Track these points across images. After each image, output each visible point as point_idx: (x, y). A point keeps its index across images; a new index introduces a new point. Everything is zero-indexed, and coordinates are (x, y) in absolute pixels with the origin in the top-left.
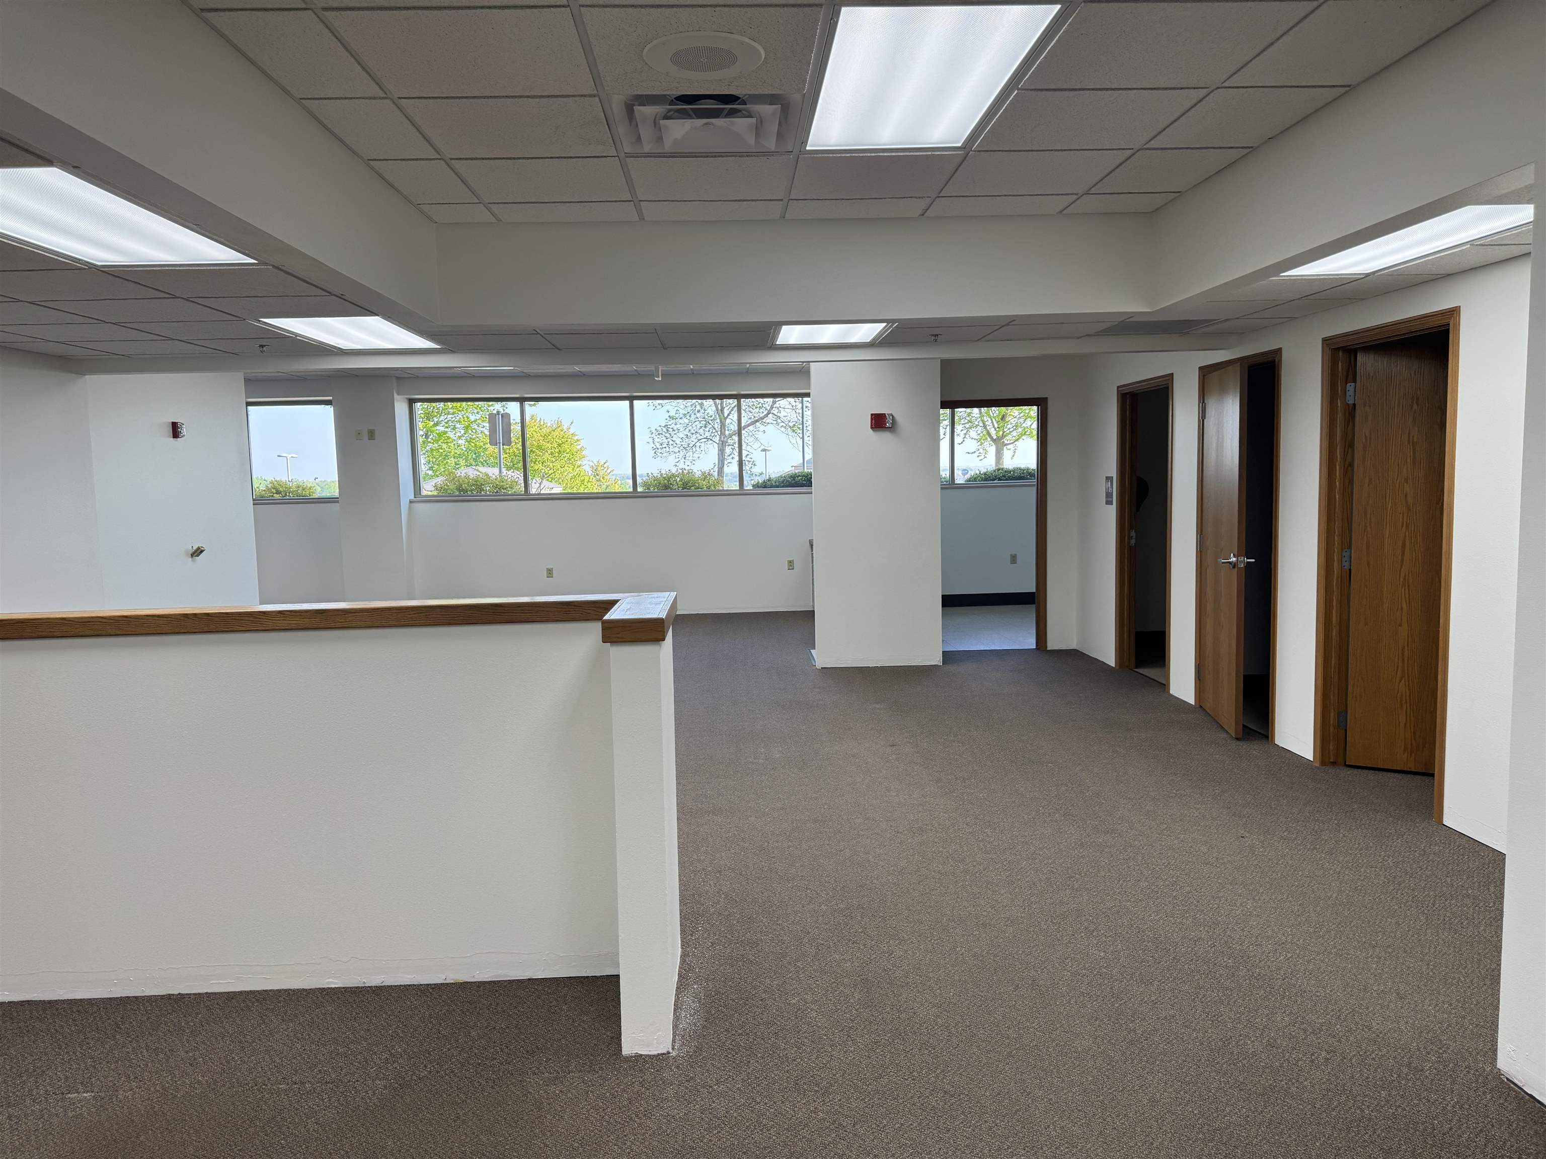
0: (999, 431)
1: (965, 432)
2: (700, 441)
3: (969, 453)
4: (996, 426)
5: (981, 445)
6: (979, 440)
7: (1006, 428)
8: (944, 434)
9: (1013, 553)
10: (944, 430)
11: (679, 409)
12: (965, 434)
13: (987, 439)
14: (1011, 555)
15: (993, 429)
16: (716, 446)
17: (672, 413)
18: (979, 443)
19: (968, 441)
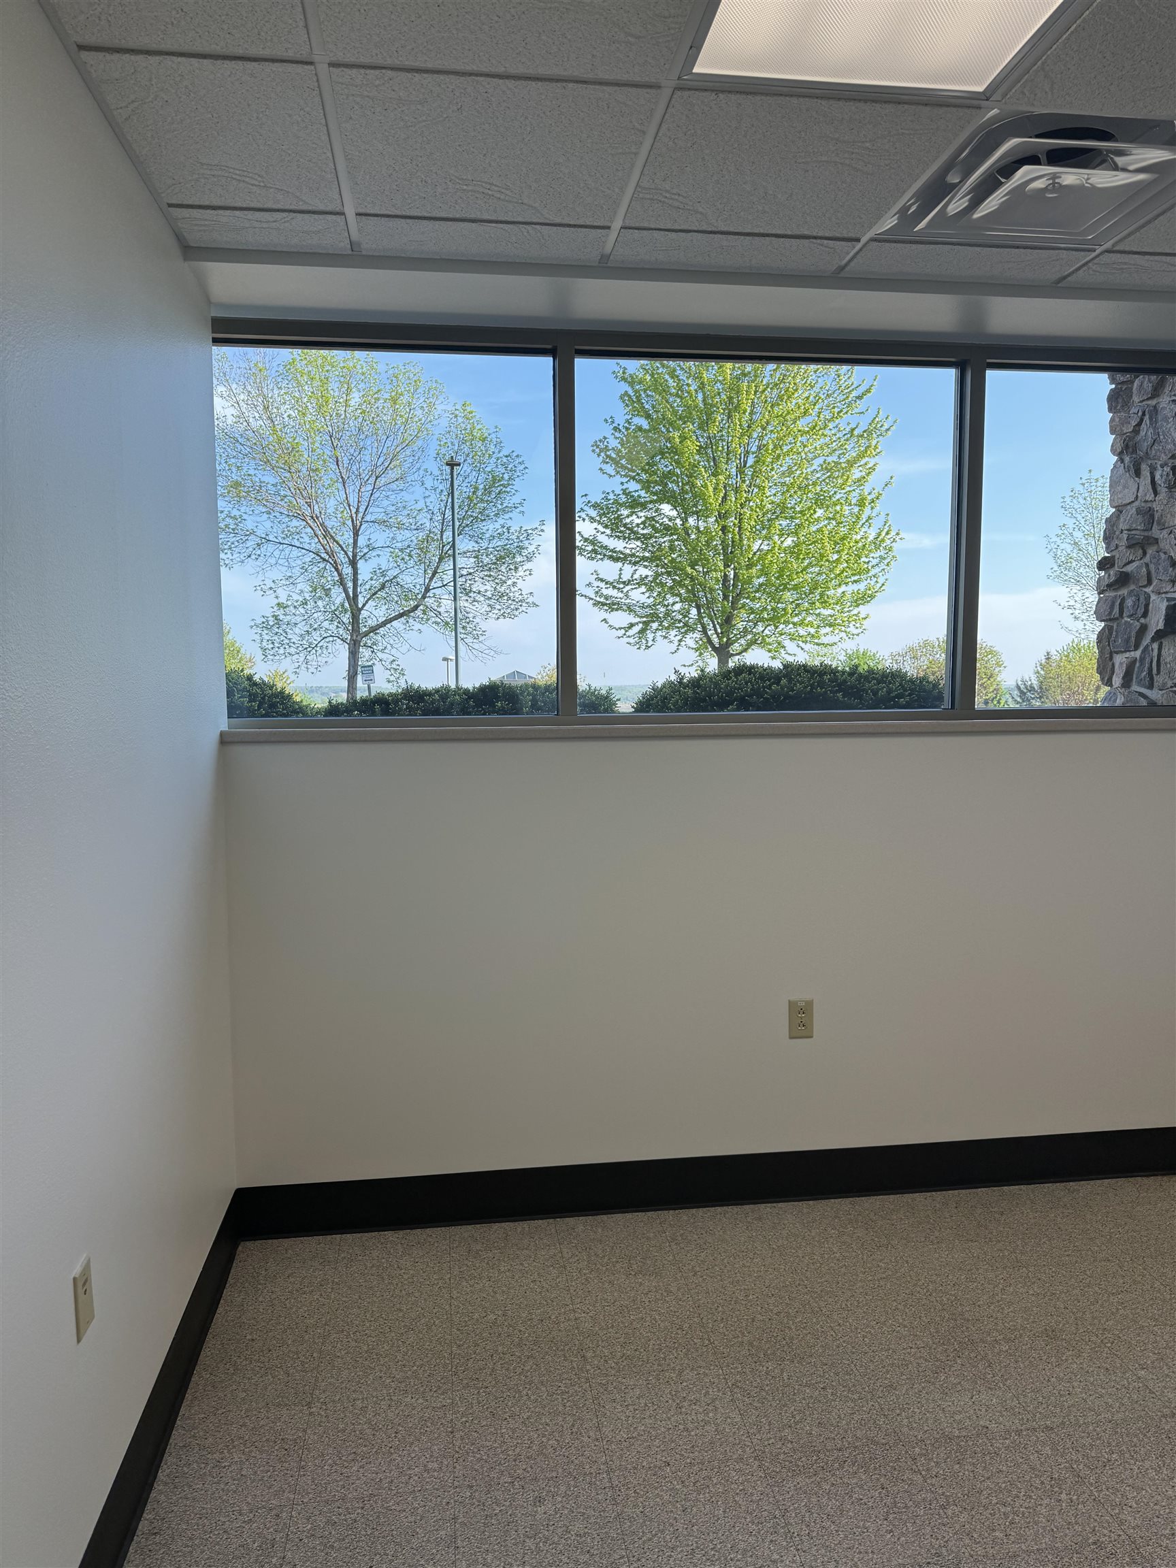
0: (723, 637)
1: (679, 638)
2: (327, 640)
3: (685, 666)
4: (719, 631)
5: (700, 656)
6: (696, 650)
7: (732, 633)
8: (653, 640)
9: (800, 996)
10: (653, 635)
11: (291, 594)
12: (680, 641)
13: (707, 648)
14: (791, 1004)
15: (715, 636)
16: (347, 646)
17: (283, 600)
18: (698, 653)
19: (683, 649)
